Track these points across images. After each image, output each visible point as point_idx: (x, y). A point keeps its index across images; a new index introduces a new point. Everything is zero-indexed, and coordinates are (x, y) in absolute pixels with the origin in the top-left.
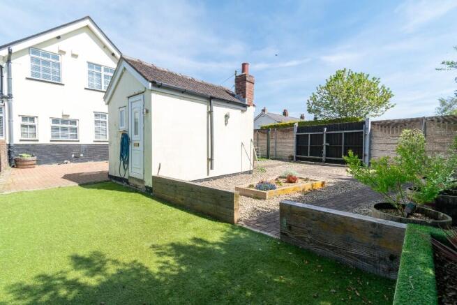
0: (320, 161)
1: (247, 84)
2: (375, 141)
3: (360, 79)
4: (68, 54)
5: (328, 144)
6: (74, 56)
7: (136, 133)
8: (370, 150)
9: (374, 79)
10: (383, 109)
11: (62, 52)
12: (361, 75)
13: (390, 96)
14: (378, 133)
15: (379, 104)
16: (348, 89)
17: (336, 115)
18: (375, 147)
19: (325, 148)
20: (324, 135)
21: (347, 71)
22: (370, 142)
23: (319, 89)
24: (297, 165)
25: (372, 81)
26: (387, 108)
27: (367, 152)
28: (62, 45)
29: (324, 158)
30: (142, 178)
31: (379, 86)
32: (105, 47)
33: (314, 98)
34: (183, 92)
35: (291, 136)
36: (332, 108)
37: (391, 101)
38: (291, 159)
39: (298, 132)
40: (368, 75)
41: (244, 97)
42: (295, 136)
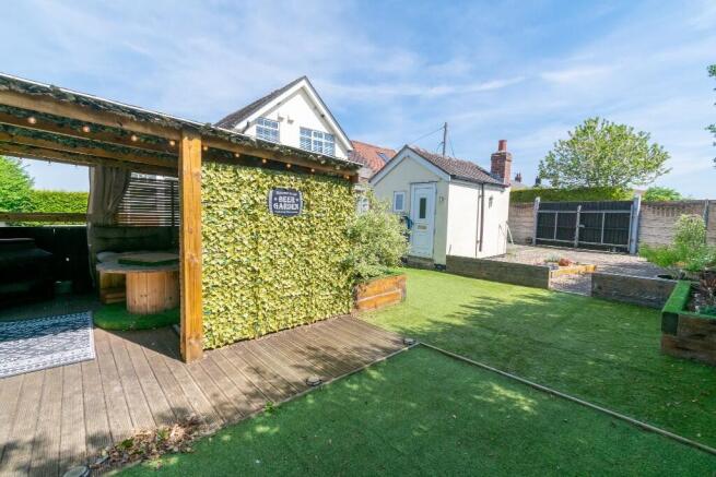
0: (572, 246)
1: (507, 163)
2: (644, 223)
3: (620, 134)
4: (285, 121)
5: (583, 226)
6: (290, 122)
7: (422, 215)
8: (638, 234)
9: (641, 134)
10: (653, 175)
11: (281, 119)
12: (621, 128)
13: (665, 157)
14: (649, 215)
15: (647, 168)
16: (603, 148)
17: (582, 182)
18: (644, 231)
19: (577, 230)
20: (578, 215)
21: (600, 122)
22: (639, 226)
23: (558, 145)
24: (538, 249)
25: (637, 135)
26: (659, 174)
27: (634, 237)
28: (282, 111)
29: (576, 242)
30: (430, 257)
31: (649, 144)
32: (316, 108)
33: (551, 158)
34: (467, 180)
35: (528, 214)
36: (577, 173)
37: (666, 165)
38: (529, 242)
39: (540, 209)
40: (632, 129)
41: (503, 177)
42: (535, 214)
